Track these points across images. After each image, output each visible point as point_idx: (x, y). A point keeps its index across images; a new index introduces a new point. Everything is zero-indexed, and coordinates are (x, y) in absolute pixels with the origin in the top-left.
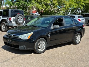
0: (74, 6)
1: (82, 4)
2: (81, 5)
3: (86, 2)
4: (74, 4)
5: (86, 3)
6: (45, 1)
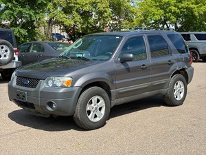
0: (154, 15)
1: (173, 9)
2: (170, 11)
3: (183, 5)
4: (154, 10)
5: (184, 9)
6: (78, 6)
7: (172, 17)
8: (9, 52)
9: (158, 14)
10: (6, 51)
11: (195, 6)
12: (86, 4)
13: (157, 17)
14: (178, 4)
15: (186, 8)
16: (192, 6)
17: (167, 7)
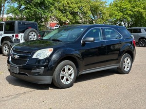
0: (116, 16)
1: (129, 12)
2: (127, 14)
3: (136, 9)
4: (116, 13)
5: (136, 12)
6: (71, 9)
7: (128, 18)
8: (36, 36)
9: (119, 15)
10: (34, 36)
11: (144, 11)
12: (76, 7)
13: (118, 17)
14: (132, 9)
15: (138, 12)
16: (142, 10)
17: (125, 11)
